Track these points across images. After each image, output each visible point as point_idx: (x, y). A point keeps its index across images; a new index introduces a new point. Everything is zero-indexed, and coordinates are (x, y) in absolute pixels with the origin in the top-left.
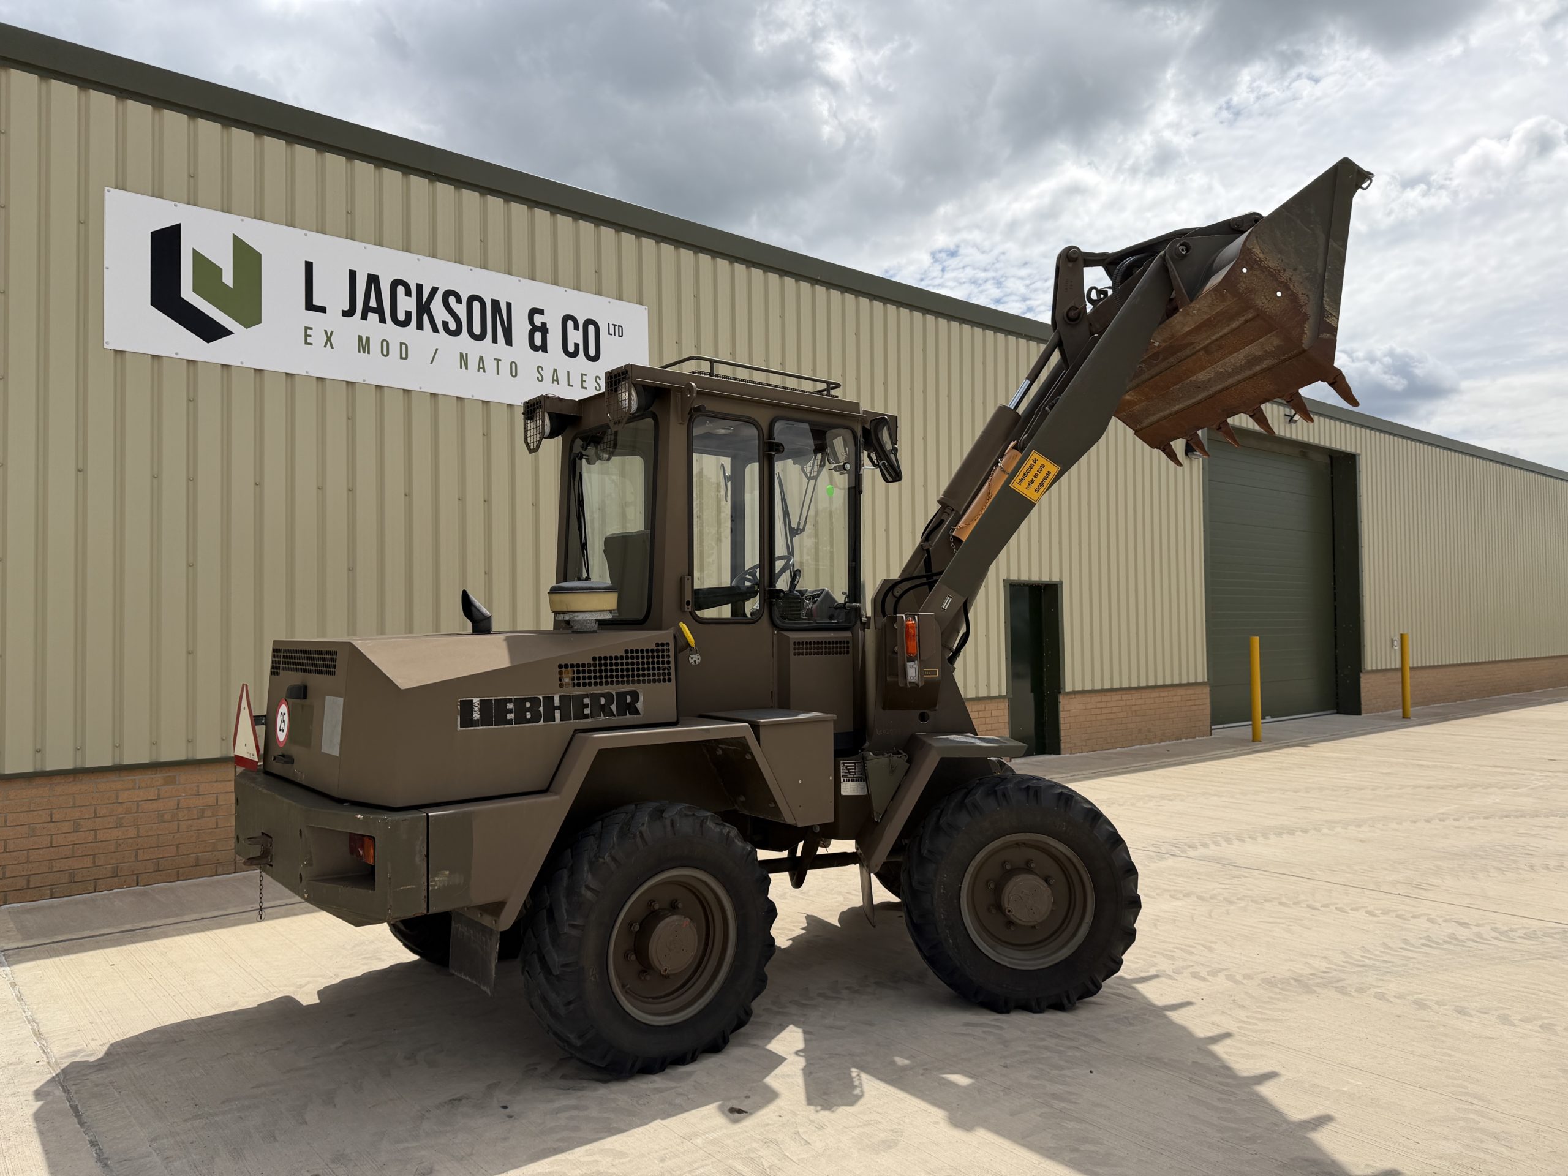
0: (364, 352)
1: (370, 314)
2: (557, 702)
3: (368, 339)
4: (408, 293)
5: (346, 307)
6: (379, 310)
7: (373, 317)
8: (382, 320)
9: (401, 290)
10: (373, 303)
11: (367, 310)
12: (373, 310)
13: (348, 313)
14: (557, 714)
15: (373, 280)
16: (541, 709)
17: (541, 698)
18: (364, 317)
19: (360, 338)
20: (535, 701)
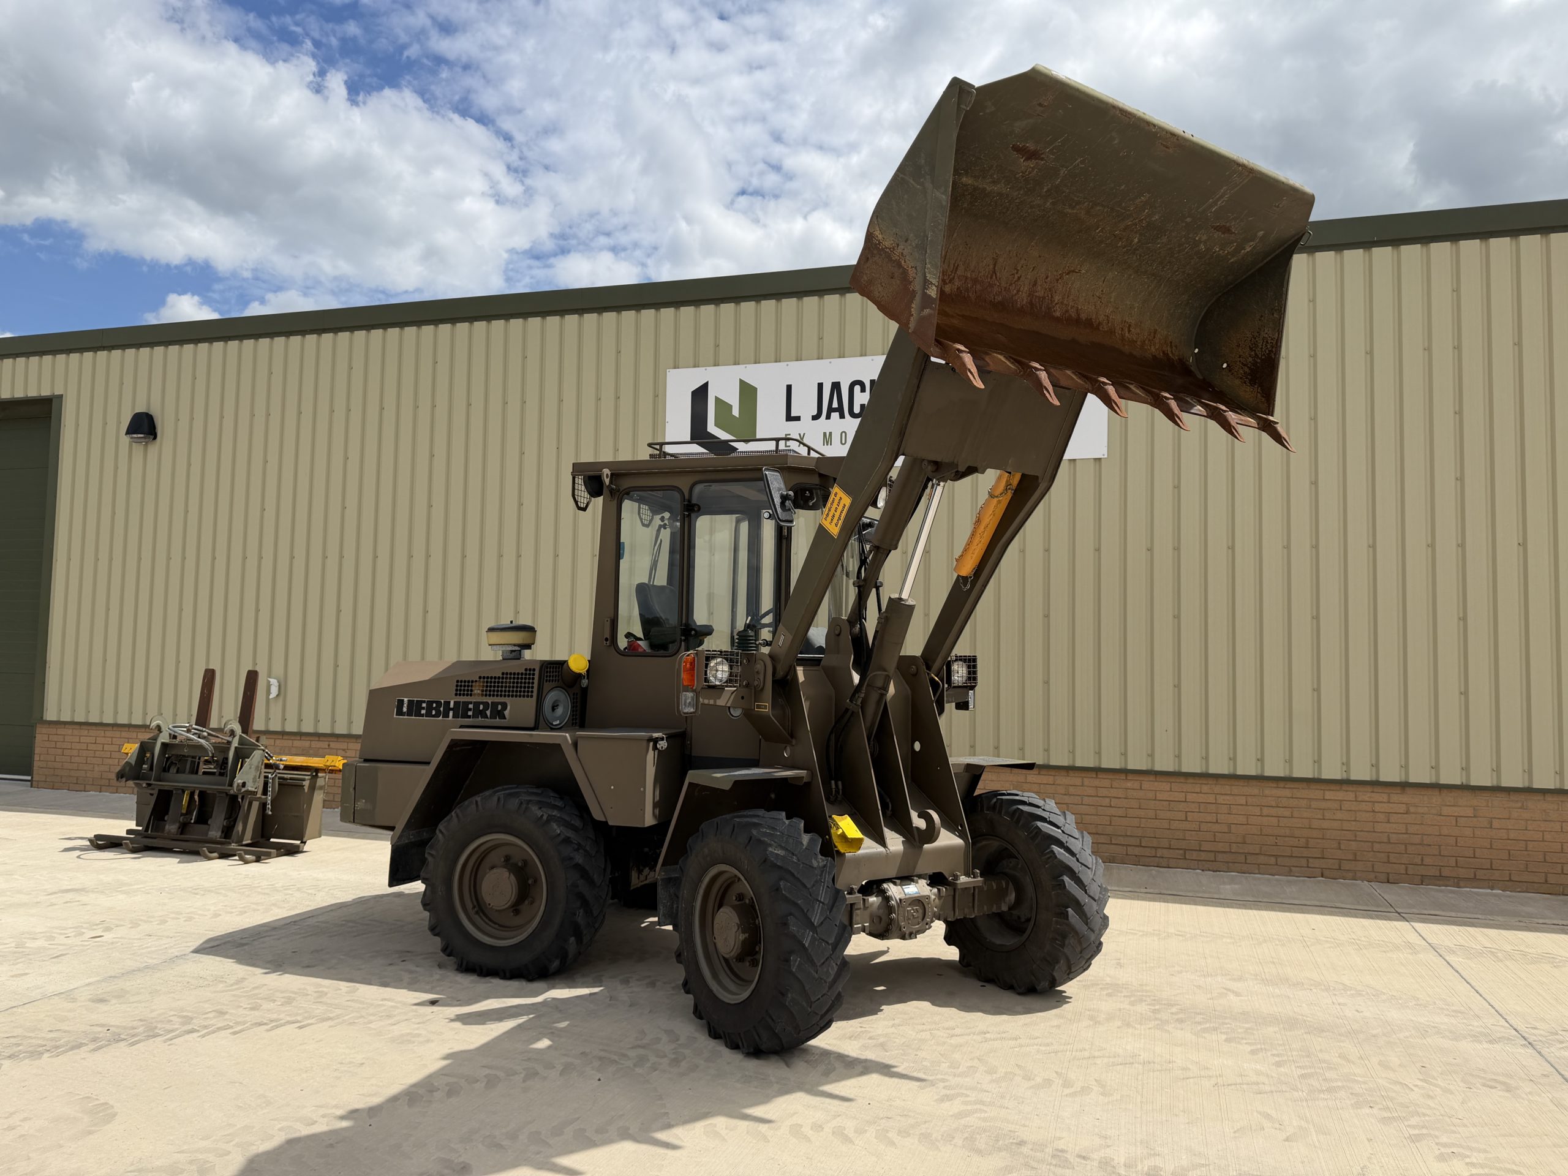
0: (827, 445)
1: (833, 414)
2: (452, 705)
3: (830, 433)
4: (863, 390)
5: (815, 413)
6: (840, 410)
7: (835, 415)
8: (842, 416)
9: (857, 388)
10: (835, 405)
11: (831, 410)
12: (835, 410)
13: (815, 418)
14: (451, 713)
15: (836, 386)
16: (442, 709)
17: (442, 701)
18: (828, 417)
19: (825, 434)
20: (439, 703)
